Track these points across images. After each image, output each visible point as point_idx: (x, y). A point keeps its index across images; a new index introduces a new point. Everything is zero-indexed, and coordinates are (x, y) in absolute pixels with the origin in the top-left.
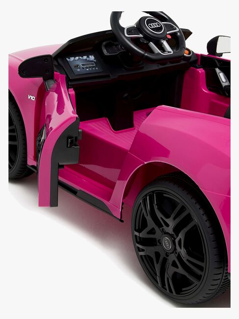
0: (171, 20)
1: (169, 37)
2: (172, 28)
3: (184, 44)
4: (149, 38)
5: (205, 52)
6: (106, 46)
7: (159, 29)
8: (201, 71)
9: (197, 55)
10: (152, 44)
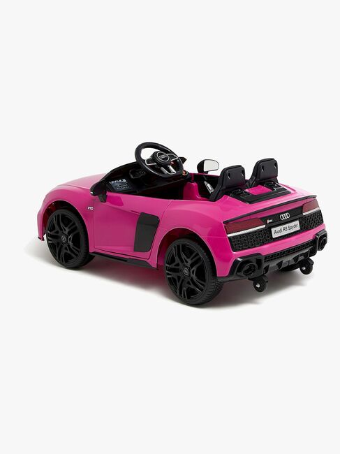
0: (172, 152)
1: (173, 163)
2: (174, 157)
3: (182, 167)
4: (160, 165)
5: (197, 172)
6: (132, 173)
7: (166, 159)
8: (194, 184)
9: (191, 174)
10: (162, 168)
